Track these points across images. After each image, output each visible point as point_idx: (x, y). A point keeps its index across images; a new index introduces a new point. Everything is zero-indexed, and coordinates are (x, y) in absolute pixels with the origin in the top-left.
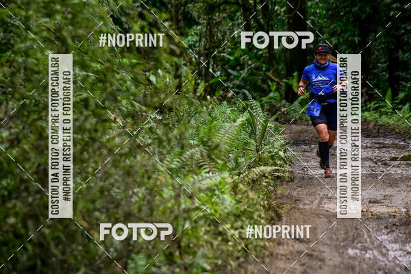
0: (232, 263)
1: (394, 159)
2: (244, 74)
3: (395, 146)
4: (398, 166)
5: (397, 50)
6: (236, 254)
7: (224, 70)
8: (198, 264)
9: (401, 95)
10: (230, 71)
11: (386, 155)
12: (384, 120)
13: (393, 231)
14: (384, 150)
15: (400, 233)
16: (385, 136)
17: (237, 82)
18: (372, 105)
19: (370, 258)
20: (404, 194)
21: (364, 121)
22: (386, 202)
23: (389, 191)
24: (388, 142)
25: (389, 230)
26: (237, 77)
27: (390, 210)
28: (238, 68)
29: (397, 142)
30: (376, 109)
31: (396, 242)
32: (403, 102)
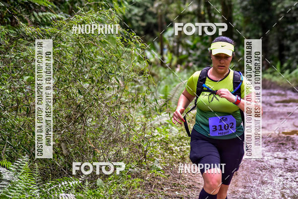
0: (175, 165)
1: (277, 102)
2: (198, 53)
3: (279, 95)
4: (279, 106)
5: (283, 39)
6: (178, 160)
7: (187, 51)
8: (156, 166)
9: (285, 65)
10: (191, 51)
11: (273, 99)
12: (275, 79)
13: (268, 145)
14: (272, 97)
15: (272, 146)
16: (274, 88)
17: (195, 57)
18: (269, 70)
19: (254, 161)
20: (279, 123)
21: (264, 80)
22: (269, 128)
23: (271, 121)
24: (276, 92)
25: (266, 145)
26: (194, 55)
27: (270, 132)
28: (195, 49)
29: (280, 92)
30: (271, 73)
31: (269, 152)
32: (286, 69)
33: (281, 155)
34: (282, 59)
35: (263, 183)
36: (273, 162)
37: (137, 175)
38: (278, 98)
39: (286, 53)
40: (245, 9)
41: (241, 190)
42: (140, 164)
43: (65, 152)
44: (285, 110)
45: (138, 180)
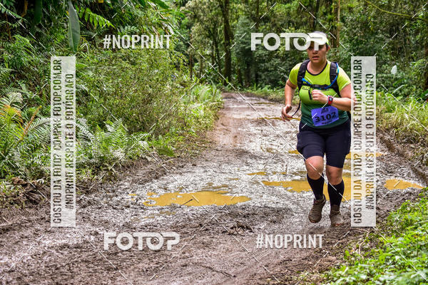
33: (259, 128)
34: (257, 81)
35: (251, 141)
36: (255, 132)
37: (181, 135)
38: (256, 102)
39: (259, 79)
40: (238, 53)
41: (239, 145)
42: (183, 129)
43: (141, 120)
44: (260, 107)
45: (182, 137)
